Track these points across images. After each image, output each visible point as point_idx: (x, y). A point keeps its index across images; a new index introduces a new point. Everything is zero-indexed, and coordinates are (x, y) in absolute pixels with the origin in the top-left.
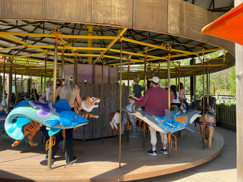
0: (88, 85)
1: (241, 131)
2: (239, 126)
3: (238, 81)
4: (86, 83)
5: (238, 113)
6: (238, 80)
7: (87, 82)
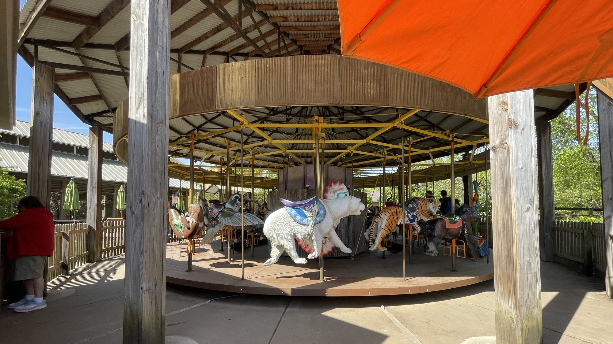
0: (311, 191)
1: (498, 224)
2: (495, 217)
3: (493, 156)
4: (308, 188)
5: (494, 199)
6: (494, 153)
7: (309, 186)
